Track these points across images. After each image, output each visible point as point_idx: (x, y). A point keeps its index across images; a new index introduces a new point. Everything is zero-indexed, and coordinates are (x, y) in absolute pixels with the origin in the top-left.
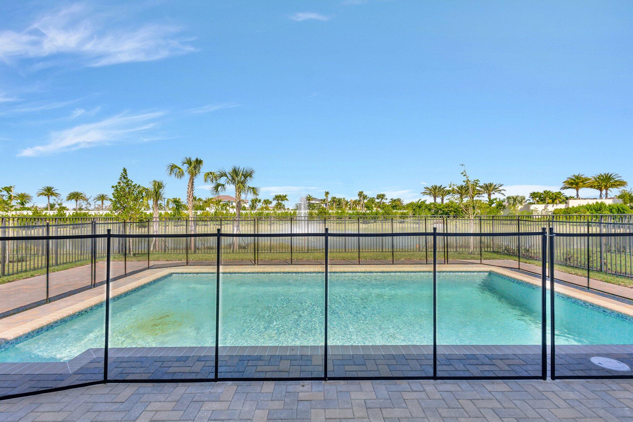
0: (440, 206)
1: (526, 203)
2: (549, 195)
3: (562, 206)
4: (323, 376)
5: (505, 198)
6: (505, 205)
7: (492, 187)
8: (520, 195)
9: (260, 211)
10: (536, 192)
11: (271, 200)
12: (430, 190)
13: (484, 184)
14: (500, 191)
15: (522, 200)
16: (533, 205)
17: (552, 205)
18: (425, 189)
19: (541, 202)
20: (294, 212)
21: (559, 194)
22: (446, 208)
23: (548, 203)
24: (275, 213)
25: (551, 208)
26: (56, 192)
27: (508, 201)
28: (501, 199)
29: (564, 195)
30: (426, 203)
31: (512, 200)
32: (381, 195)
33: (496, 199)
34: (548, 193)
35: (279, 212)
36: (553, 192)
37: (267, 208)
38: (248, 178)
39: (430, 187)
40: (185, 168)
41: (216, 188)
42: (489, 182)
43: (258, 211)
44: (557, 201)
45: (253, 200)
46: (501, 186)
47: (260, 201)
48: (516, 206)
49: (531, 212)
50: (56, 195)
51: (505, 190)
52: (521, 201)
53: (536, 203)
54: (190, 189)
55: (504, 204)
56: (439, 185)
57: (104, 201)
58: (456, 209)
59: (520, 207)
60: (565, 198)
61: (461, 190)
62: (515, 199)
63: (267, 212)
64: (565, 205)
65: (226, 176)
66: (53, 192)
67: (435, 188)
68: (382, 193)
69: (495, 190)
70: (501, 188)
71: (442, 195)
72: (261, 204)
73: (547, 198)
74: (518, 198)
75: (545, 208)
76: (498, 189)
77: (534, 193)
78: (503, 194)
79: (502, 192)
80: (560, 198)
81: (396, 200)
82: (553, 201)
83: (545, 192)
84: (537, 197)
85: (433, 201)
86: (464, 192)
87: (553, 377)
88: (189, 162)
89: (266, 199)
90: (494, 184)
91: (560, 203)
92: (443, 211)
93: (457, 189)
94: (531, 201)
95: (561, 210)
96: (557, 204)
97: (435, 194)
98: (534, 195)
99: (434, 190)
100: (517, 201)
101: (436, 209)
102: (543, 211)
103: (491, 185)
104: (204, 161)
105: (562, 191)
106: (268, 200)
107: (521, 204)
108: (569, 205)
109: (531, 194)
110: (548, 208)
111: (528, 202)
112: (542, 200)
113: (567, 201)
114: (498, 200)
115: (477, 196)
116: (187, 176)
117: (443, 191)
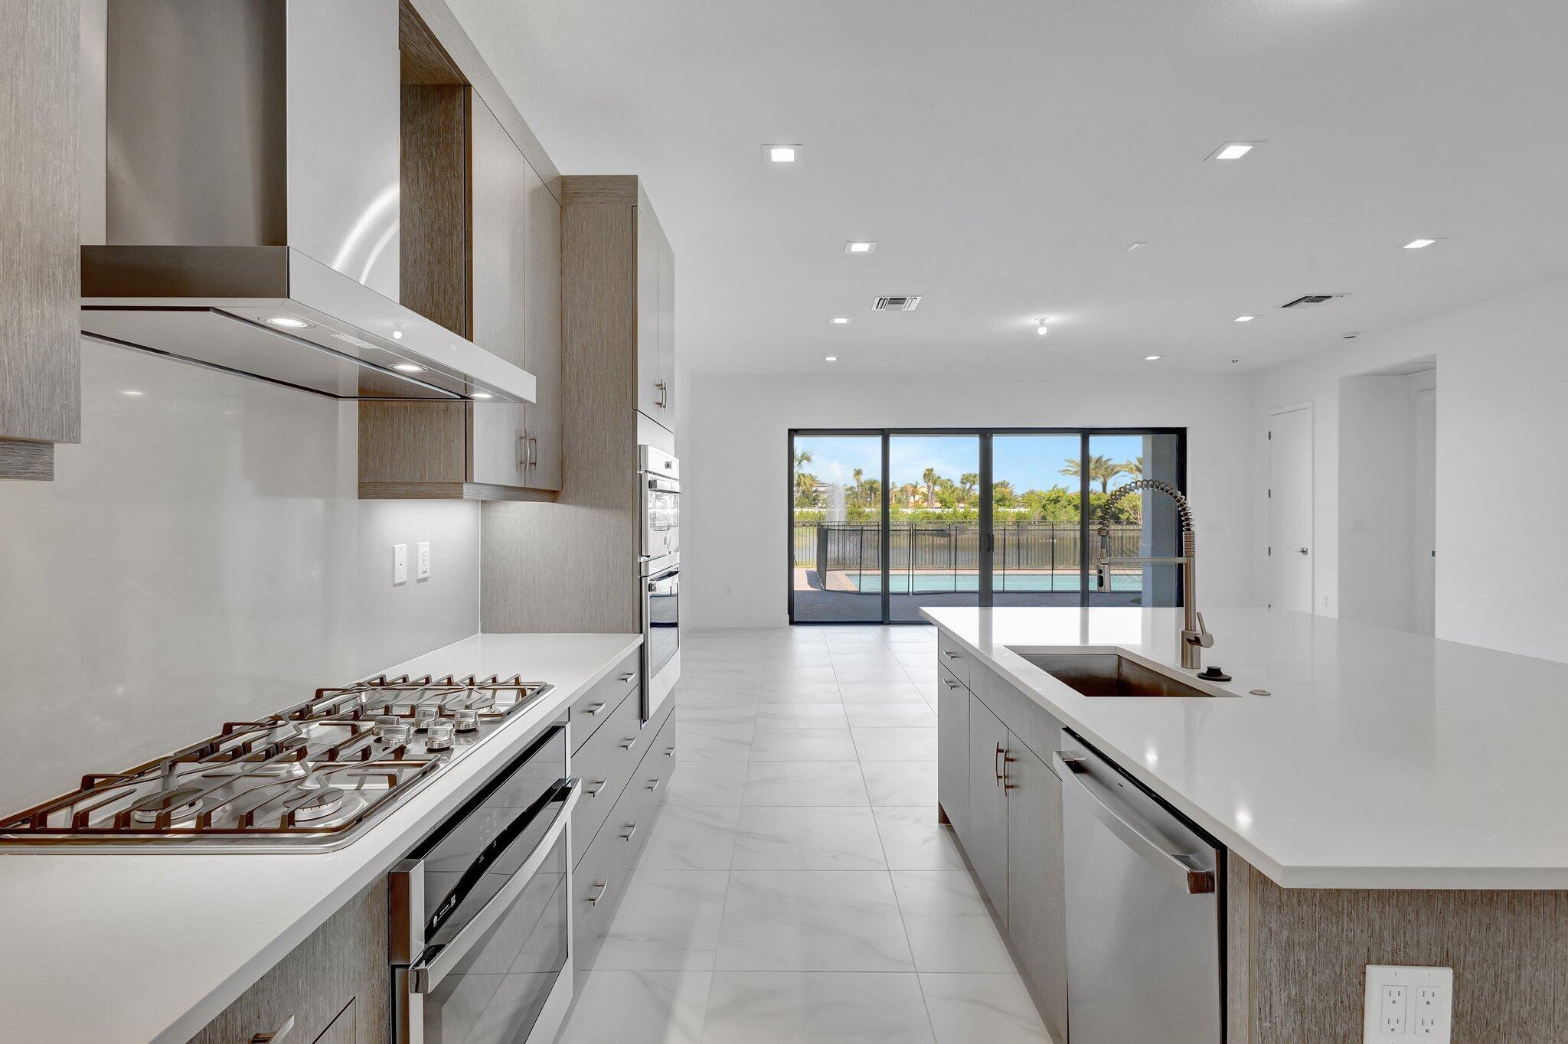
117: (1105, 468)
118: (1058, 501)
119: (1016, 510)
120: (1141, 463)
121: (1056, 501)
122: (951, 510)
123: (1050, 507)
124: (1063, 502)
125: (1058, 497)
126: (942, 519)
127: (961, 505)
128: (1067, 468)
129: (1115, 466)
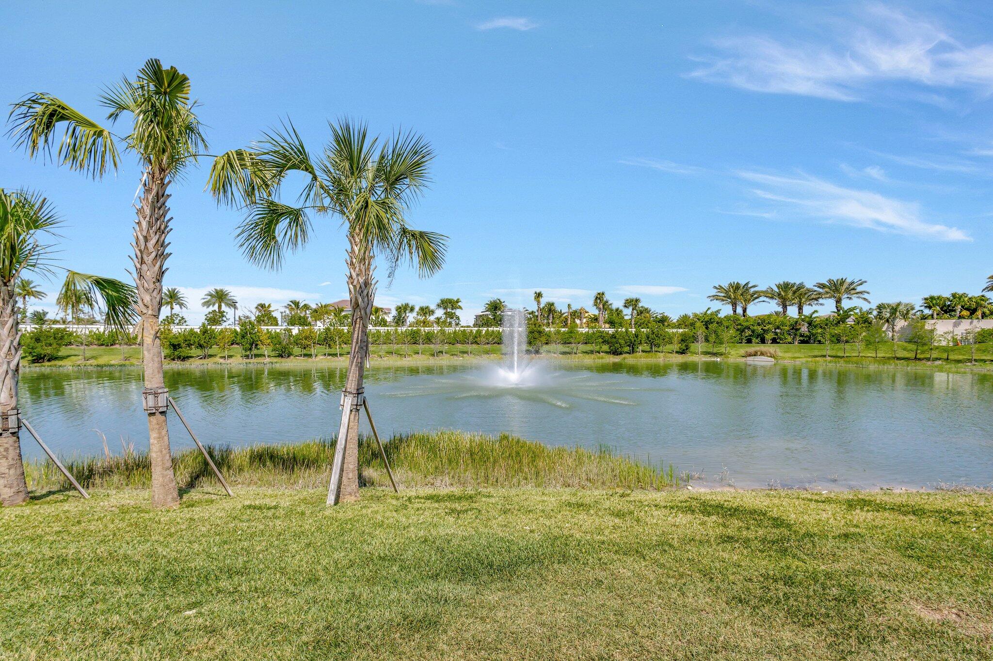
0: (746, 322)
1: (916, 317)
2: (963, 301)
5: (872, 306)
7: (845, 287)
8: (904, 301)
9: (415, 328)
10: (936, 294)
11: (433, 307)
12: (725, 290)
13: (829, 280)
14: (861, 293)
15: (907, 311)
16: (930, 322)
17: (969, 320)
18: (716, 290)
19: (945, 316)
20: (477, 331)
21: (983, 301)
22: (759, 324)
23: (961, 318)
24: (443, 332)
25: (965, 326)
26: (38, 289)
27: (879, 313)
28: (864, 310)
30: (719, 316)
31: (888, 310)
32: (632, 301)
33: (851, 310)
34: (960, 297)
35: (449, 330)
36: (970, 296)
37: (425, 323)
39: (725, 285)
42: (839, 278)
43: (410, 328)
44: (979, 314)
45: (400, 308)
46: (862, 284)
47: (412, 309)
48: (896, 323)
49: (926, 335)
50: (38, 294)
51: (868, 293)
52: (907, 314)
53: (935, 317)
56: (743, 283)
59: (903, 324)
61: (785, 292)
62: (894, 310)
63: (427, 329)
65: (309, 169)
66: (33, 289)
67: (736, 287)
68: (634, 297)
69: (851, 292)
70: (859, 289)
71: (746, 302)
72: (414, 314)
73: (960, 309)
74: (901, 307)
75: (955, 327)
76: (857, 291)
77: (932, 298)
78: (865, 299)
80: (985, 307)
82: (971, 314)
83: (954, 295)
84: (938, 305)
85: (731, 312)
89: (424, 305)
90: (849, 281)
91: (986, 317)
92: (753, 331)
93: (778, 290)
94: (926, 313)
96: (978, 319)
97: (735, 299)
98: (930, 302)
99: (734, 291)
100: (898, 313)
103: (843, 282)
104: (191, 82)
105: (987, 295)
106: (427, 307)
107: (906, 319)
109: (926, 299)
110: (959, 326)
111: (919, 314)
112: (947, 312)
114: (857, 311)
117: (749, 294)
120: (781, 290)
125: (710, 320)
128: (717, 294)
129: (755, 293)
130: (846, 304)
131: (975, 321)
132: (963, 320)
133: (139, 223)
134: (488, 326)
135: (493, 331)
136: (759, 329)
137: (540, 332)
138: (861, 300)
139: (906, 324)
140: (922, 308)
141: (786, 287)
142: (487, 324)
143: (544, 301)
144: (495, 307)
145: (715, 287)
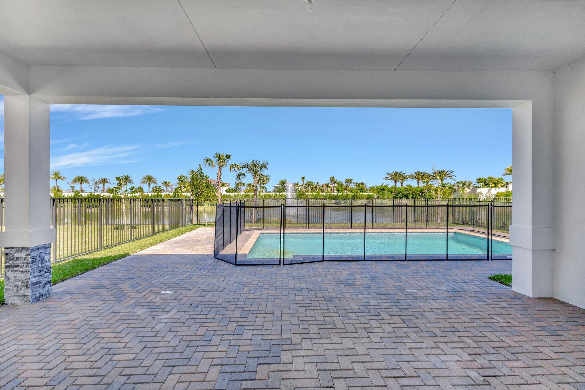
0: (400, 189)
1: (473, 187)
2: (492, 180)
3: (503, 190)
4: (405, 259)
5: (456, 182)
6: (455, 189)
7: (445, 173)
8: (468, 180)
10: (481, 178)
12: (392, 176)
13: (438, 171)
15: (470, 184)
16: (479, 189)
17: (495, 189)
18: (387, 175)
19: (485, 186)
20: (275, 195)
21: (501, 180)
22: (406, 191)
23: (492, 187)
25: (494, 191)
26: (63, 176)
27: (458, 185)
28: (452, 184)
29: (504, 180)
30: (388, 187)
31: (461, 184)
32: (348, 180)
33: (447, 184)
34: (491, 178)
35: (262, 194)
36: (496, 178)
37: (250, 191)
38: (263, 168)
39: (391, 173)
40: (215, 160)
41: (239, 176)
42: (442, 169)
44: (499, 185)
46: (452, 172)
47: (244, 185)
48: (465, 190)
49: (477, 195)
51: (455, 176)
52: (469, 186)
53: (481, 187)
54: (219, 177)
55: (454, 187)
56: (399, 172)
57: (106, 184)
58: (414, 192)
59: (468, 190)
60: (506, 183)
61: (418, 176)
62: (464, 184)
64: (506, 188)
65: (247, 167)
67: (396, 174)
68: (350, 178)
69: (447, 176)
70: (452, 174)
71: (402, 180)
72: (245, 187)
73: (491, 183)
74: (467, 183)
75: (489, 191)
76: (450, 175)
77: (480, 179)
79: (453, 177)
80: (501, 183)
81: (360, 184)
82: (496, 186)
83: (489, 178)
84: (482, 182)
85: (394, 185)
86: (420, 177)
87: (492, 260)
88: (219, 157)
90: (446, 171)
91: (502, 187)
92: (403, 194)
93: (415, 175)
94: (477, 185)
95: (502, 193)
96: (499, 188)
97: (396, 179)
98: (479, 180)
99: (395, 175)
100: (465, 186)
101: (397, 192)
102: (487, 194)
103: (443, 171)
105: (503, 177)
107: (469, 188)
108: (509, 189)
109: (478, 179)
110: (491, 191)
111: (474, 186)
112: (486, 185)
113: (507, 185)
114: (449, 184)
115: (431, 180)
116: (217, 167)
117: (402, 177)
118: (384, 190)
119: (367, 194)
120: (416, 175)
121: (383, 190)
122: (341, 193)
123: (381, 193)
124: (386, 191)
125: (384, 188)
126: (337, 197)
127: (346, 192)
128: (388, 177)
129: (406, 176)
130: (445, 182)
131: (497, 189)
132: (492, 189)
133: (218, 176)
134: (280, 192)
135: (282, 194)
136: (405, 193)
137: (303, 195)
138: (452, 180)
139: (470, 190)
140: (476, 183)
141: (418, 174)
142: (280, 191)
143: (306, 181)
144: (283, 183)
145: (387, 174)
